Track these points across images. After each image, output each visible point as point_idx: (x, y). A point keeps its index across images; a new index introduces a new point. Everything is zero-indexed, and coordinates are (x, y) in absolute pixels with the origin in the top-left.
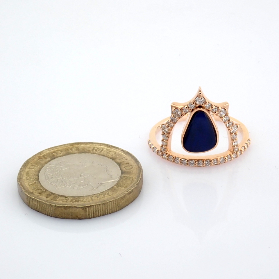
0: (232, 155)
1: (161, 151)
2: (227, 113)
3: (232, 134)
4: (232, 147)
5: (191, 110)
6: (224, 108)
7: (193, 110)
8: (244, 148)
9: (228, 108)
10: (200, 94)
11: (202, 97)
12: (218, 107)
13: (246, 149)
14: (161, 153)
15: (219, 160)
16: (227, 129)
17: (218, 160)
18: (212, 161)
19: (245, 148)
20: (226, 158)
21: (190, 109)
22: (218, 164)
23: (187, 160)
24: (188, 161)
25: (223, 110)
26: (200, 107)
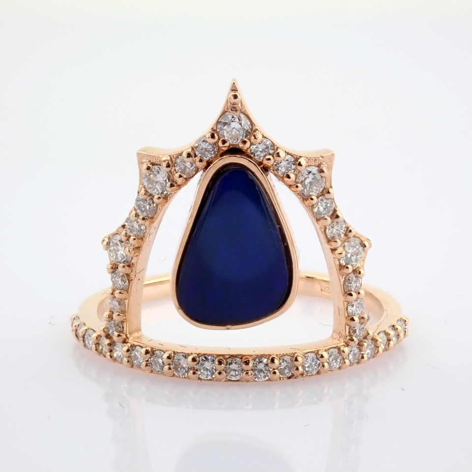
0: (346, 349)
1: (108, 336)
2: (328, 186)
3: (345, 271)
4: (344, 318)
5: (204, 164)
6: (319, 166)
7: (209, 163)
8: (385, 339)
9: (330, 168)
10: (236, 101)
11: (241, 112)
12: (297, 159)
13: (391, 343)
14: (107, 341)
15: (300, 359)
16: (328, 247)
17: (296, 360)
18: (276, 361)
19: (389, 340)
20: (325, 355)
21: (201, 161)
22: (296, 373)
23: (190, 358)
24: (194, 360)
25: (314, 170)
26: (234, 151)
